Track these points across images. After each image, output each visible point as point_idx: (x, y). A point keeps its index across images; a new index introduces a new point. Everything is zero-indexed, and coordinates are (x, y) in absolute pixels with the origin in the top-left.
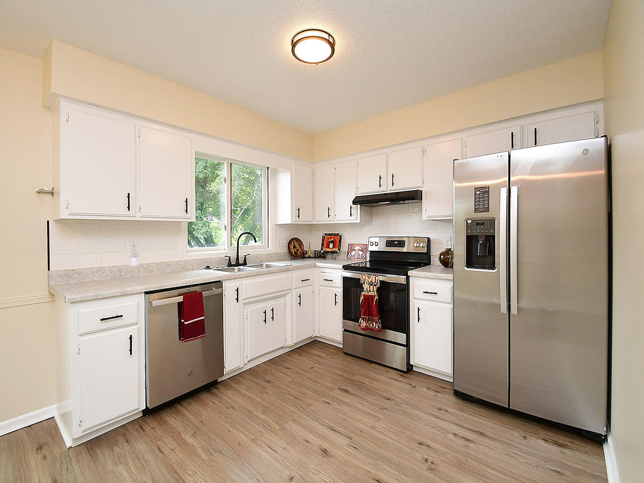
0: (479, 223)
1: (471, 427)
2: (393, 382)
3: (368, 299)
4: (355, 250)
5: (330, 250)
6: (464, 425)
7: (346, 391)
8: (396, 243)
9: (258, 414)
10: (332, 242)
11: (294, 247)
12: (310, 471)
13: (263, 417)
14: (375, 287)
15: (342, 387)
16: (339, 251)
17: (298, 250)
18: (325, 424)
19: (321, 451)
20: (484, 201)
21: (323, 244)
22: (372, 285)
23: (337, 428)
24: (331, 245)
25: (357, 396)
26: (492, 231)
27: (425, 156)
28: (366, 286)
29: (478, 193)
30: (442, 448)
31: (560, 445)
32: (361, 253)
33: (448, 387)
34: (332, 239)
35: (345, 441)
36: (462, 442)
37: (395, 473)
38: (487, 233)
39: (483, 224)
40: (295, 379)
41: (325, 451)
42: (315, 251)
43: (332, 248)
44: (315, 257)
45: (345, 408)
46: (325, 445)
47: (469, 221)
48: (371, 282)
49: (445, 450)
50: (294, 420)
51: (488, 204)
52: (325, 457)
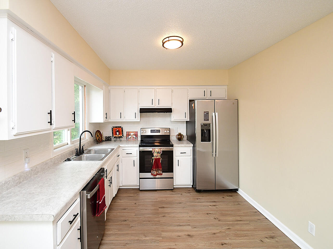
0: (205, 125)
1: (211, 201)
2: (172, 195)
3: (157, 160)
4: (131, 135)
5: (117, 136)
6: (209, 201)
7: (163, 207)
8: (156, 131)
9: (144, 238)
10: (118, 131)
11: (98, 136)
12: (195, 246)
13: (147, 238)
14: (160, 154)
15: (160, 207)
16: (123, 136)
17: (99, 138)
18: (175, 225)
19: (188, 237)
20: (207, 117)
21: (113, 133)
22: (158, 153)
23: (181, 224)
24: (118, 133)
25: (169, 207)
26: (209, 128)
27: (172, 93)
28: (155, 154)
29: (205, 113)
30: (213, 212)
31: (231, 196)
32: (134, 136)
33: (191, 190)
34: (118, 130)
35: (190, 228)
36: (214, 207)
37: (214, 228)
38: (208, 128)
39: (206, 125)
40: (136, 213)
41: (189, 235)
42: (106, 137)
43: (119, 135)
44: (106, 141)
45: (173, 215)
46: (187, 233)
47: (202, 124)
48: (158, 152)
49: (215, 212)
50: (162, 231)
51: (208, 118)
52: (192, 238)
